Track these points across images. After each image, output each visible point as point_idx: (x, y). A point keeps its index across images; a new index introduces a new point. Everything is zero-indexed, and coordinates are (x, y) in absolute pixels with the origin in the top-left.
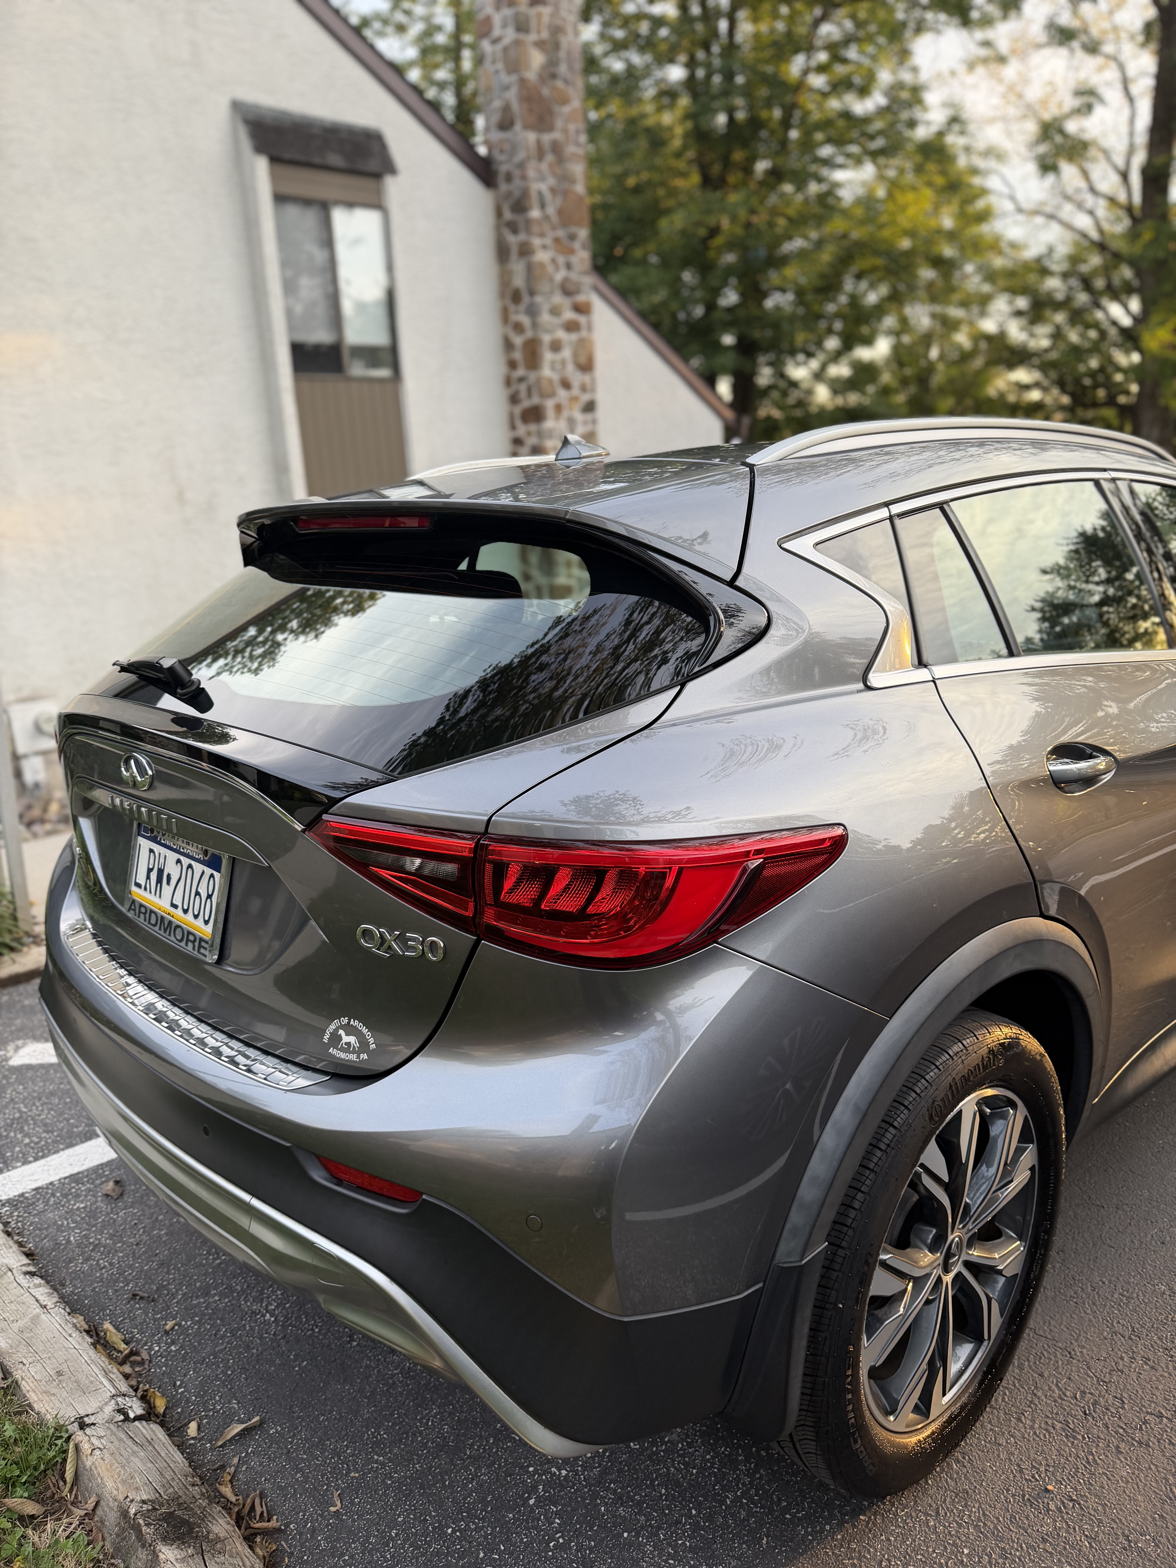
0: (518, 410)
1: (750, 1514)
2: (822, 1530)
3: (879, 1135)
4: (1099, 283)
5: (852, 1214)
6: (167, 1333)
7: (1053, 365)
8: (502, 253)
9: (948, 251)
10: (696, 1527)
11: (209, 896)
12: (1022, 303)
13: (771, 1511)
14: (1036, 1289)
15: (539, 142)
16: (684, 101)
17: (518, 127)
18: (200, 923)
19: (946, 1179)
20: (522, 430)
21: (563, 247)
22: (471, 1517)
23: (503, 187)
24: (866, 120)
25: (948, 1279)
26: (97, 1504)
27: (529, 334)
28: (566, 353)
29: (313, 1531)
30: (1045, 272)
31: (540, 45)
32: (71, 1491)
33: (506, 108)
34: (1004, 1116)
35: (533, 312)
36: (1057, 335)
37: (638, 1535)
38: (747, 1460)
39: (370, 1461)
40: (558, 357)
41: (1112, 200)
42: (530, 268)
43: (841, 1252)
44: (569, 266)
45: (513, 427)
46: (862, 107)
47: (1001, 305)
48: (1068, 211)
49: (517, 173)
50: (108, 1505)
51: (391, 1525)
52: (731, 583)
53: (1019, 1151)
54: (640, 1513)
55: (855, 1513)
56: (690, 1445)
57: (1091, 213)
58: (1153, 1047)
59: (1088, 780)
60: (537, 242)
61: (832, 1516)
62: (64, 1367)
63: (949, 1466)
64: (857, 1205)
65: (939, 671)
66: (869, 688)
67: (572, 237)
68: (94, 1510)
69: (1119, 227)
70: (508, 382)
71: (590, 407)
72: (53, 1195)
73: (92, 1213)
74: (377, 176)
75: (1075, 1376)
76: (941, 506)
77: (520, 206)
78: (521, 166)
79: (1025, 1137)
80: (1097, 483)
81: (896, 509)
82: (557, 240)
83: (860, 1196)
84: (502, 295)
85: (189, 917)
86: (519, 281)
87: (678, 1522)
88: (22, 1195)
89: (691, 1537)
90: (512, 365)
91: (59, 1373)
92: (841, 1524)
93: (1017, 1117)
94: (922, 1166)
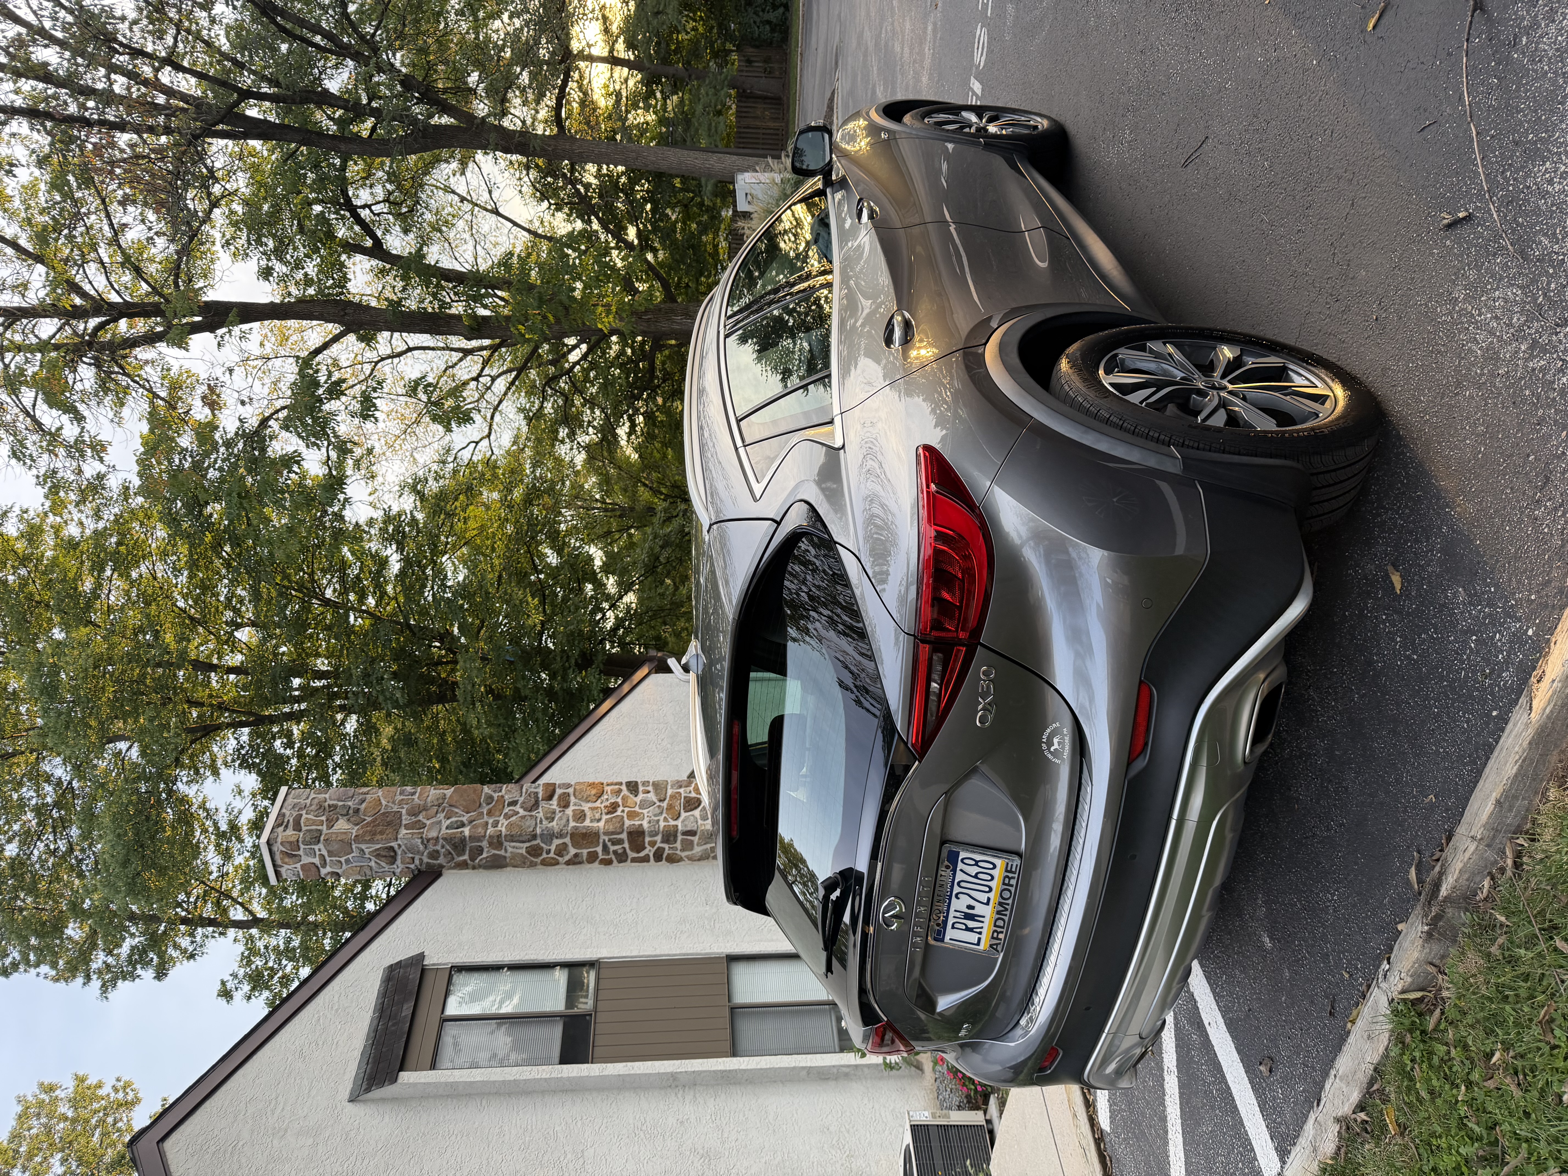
0: (632, 855)
1: (1406, 506)
2: (1410, 458)
3: (1115, 425)
4: (552, 369)
5: (1162, 437)
6: (1351, 975)
7: (616, 406)
8: (497, 864)
9: (518, 494)
10: (1417, 541)
11: (977, 863)
12: (563, 432)
13: (1404, 493)
14: (1251, 336)
15: (407, 827)
16: (376, 716)
17: (394, 844)
18: (996, 873)
19: (1154, 389)
20: (649, 851)
21: (496, 807)
22: (1427, 698)
23: (441, 860)
24: (407, 561)
25: (1231, 387)
26: (1431, 964)
27: (567, 840)
28: (586, 807)
29: (1447, 810)
30: (539, 414)
31: (331, 823)
32: (1430, 992)
33: (378, 855)
34: (1122, 361)
35: (549, 836)
36: (591, 402)
37: (1424, 579)
38: (1380, 515)
39: (1406, 782)
40: (589, 814)
41: (486, 363)
42: (511, 838)
43: (1186, 443)
44: (514, 803)
45: (646, 859)
46: (395, 566)
47: (563, 450)
48: (492, 397)
49: (431, 847)
50: (1430, 953)
51: (1437, 752)
52: (778, 523)
53: (1151, 351)
54: (1413, 580)
55: (1400, 438)
56: (1376, 556)
57: (493, 379)
58: (1103, 277)
59: (907, 325)
60: (490, 830)
61: (1403, 453)
62: (1365, 1037)
63: (1371, 382)
64: (1156, 435)
65: (836, 411)
66: (843, 446)
67: (490, 799)
68: (1435, 966)
69: (507, 357)
70: (608, 863)
71: (633, 787)
72: (1275, 1121)
73: (1285, 1079)
74: (423, 971)
75: (1319, 310)
76: (739, 421)
77: (459, 845)
78: (426, 842)
79: (1143, 349)
80: (727, 336)
81: (739, 443)
82: (490, 813)
83: (1151, 434)
84: (533, 865)
85: (993, 884)
86: (522, 849)
87: (1415, 554)
88: (1276, 1149)
89: (1422, 543)
90: (592, 858)
91: (1369, 1037)
92: (1406, 446)
93: (1124, 353)
94: (1141, 402)
